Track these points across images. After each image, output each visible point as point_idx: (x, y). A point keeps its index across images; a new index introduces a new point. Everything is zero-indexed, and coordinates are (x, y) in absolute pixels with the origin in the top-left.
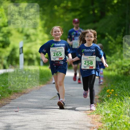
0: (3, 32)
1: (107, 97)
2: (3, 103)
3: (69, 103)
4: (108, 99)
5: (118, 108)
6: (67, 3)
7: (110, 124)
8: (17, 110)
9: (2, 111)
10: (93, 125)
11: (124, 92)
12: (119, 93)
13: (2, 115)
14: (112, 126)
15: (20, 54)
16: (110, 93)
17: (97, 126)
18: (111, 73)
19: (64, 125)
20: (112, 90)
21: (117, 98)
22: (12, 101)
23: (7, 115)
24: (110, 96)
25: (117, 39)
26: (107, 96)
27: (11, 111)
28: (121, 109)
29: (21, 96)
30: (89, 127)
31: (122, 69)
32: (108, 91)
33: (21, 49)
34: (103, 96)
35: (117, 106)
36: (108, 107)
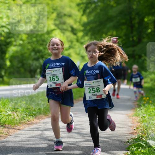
4: (144, 105)
6: (113, 33)
8: (76, 113)
10: (133, 125)
12: (153, 100)
14: (147, 125)
17: (136, 125)
20: (148, 98)
21: (152, 105)
26: (144, 102)
30: (130, 126)
34: (140, 103)
35: (151, 110)
36: (144, 111)
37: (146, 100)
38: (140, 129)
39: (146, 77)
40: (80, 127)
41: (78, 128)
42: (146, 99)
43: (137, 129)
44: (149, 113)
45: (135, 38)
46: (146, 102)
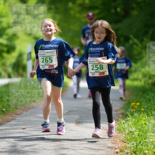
0: (7, 35)
1: (131, 112)
2: (8, 119)
3: (87, 119)
4: (132, 114)
5: (145, 125)
7: (135, 144)
9: (7, 127)
10: (114, 145)
11: (152, 105)
12: (146, 107)
13: (7, 132)
14: (137, 146)
15: (28, 60)
17: (120, 146)
18: (136, 83)
19: (79, 145)
20: (138, 104)
21: (144, 113)
22: (18, 116)
23: (13, 132)
24: (135, 110)
25: (144, 43)
26: (132, 110)
27: (17, 129)
30: (109, 147)
31: (150, 78)
32: (133, 105)
33: (29, 55)
34: (126, 111)
35: (144, 122)
36: (132, 124)
37: (136, 107)
38: (126, 151)
39: (136, 71)
40: (31, 149)
41: (27, 152)
42: (135, 105)
43: (121, 151)
45: (119, 10)
46: (135, 109)
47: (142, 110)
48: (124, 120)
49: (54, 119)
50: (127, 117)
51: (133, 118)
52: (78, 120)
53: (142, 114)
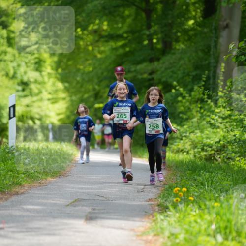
1: (173, 202)
4: (175, 206)
5: (195, 224)
8: (1, 226)
11: (207, 192)
12: (196, 194)
15: (10, 118)
16: (180, 195)
20: (184, 189)
21: (193, 205)
24: (179, 200)
25: (193, 94)
26: (175, 200)
28: (200, 226)
29: (10, 200)
32: (176, 191)
33: (12, 109)
34: (166, 201)
35: (193, 219)
36: (175, 221)
37: (182, 194)
42: (180, 191)
44: (186, 227)
46: (179, 198)
47: (190, 200)
48: (162, 215)
49: (51, 212)
50: (167, 210)
51: (177, 212)
52: (89, 215)
53: (190, 206)
